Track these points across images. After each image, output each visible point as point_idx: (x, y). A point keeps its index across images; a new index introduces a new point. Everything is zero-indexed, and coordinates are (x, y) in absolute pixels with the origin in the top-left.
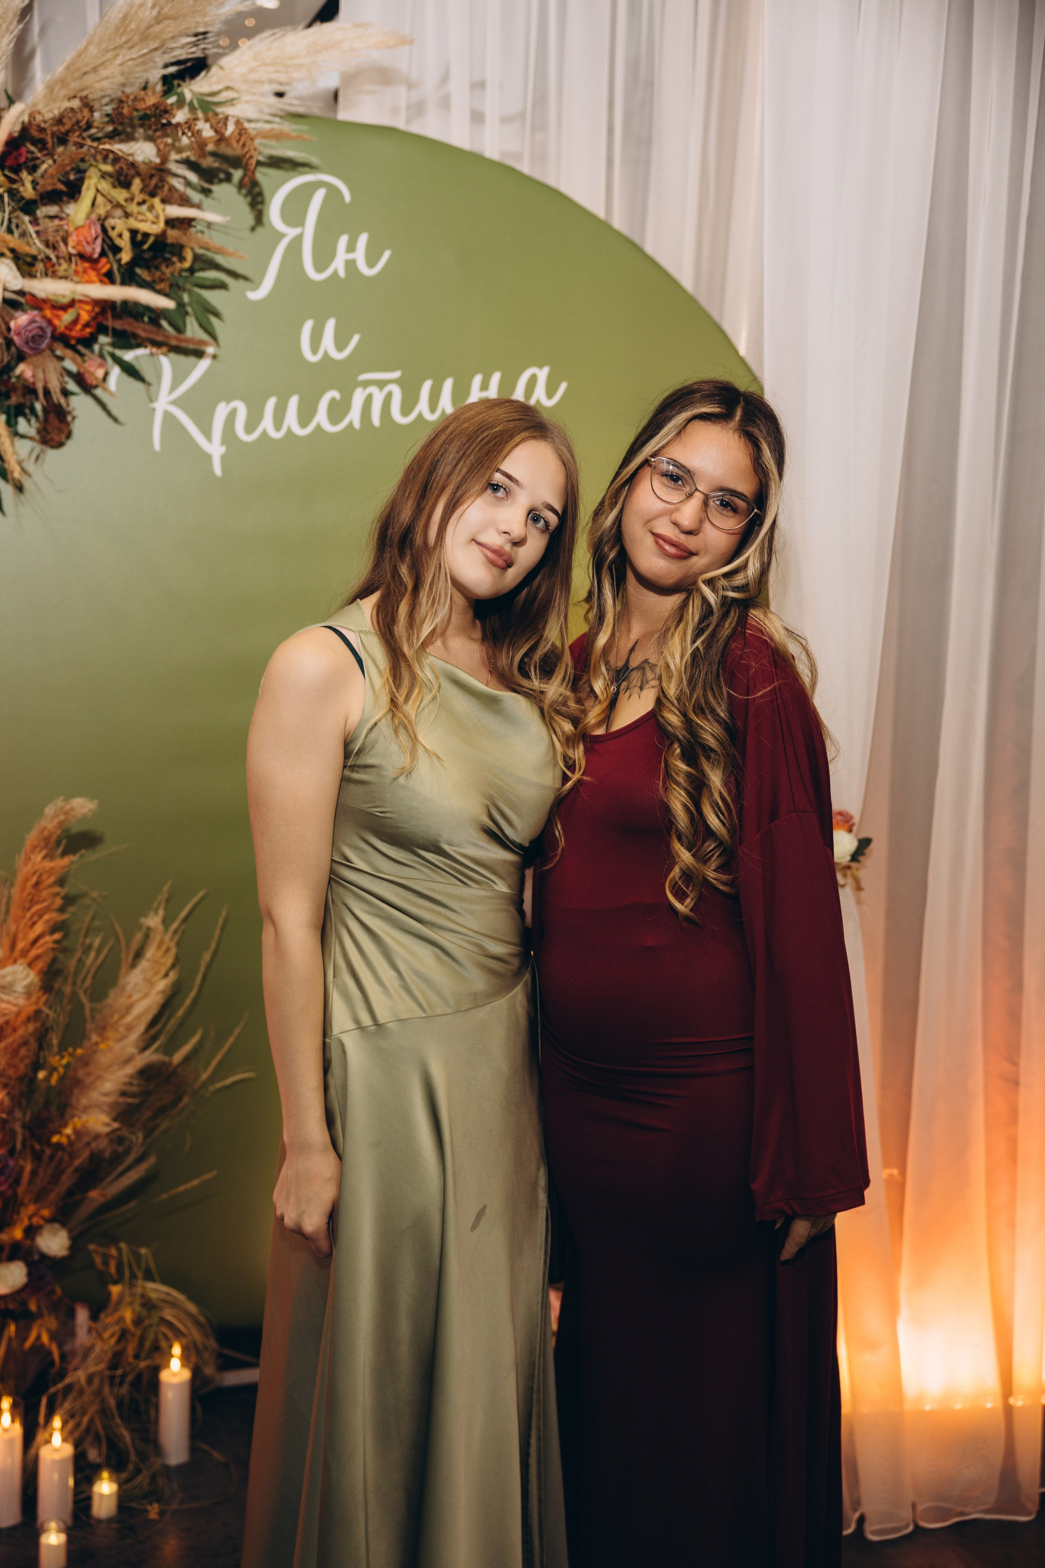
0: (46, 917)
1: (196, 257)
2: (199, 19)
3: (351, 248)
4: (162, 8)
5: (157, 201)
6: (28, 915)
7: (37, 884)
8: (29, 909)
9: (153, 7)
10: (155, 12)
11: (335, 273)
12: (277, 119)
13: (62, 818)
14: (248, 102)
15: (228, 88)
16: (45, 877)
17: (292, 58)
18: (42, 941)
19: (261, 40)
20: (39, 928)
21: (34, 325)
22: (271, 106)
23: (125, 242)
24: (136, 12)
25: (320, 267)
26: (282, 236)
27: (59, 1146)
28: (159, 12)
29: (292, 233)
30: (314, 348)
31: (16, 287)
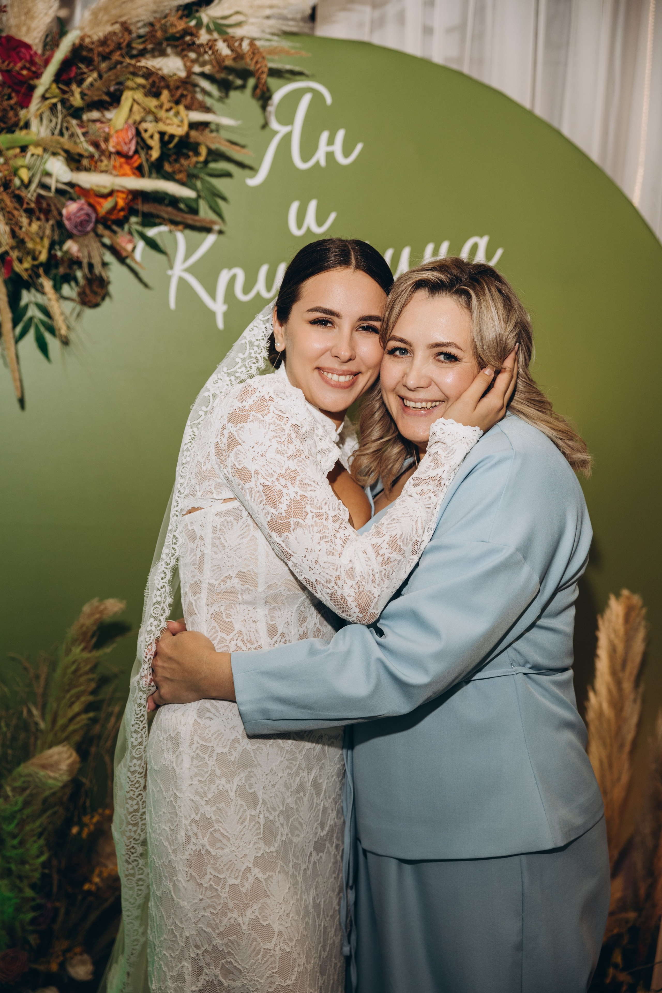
0: (83, 699)
1: (210, 152)
3: (331, 142)
5: (181, 108)
6: (68, 696)
7: (76, 671)
8: (68, 691)
11: (318, 163)
12: (275, 38)
13: (97, 616)
14: (253, 24)
15: (237, 13)
16: (82, 665)
18: (78, 719)
20: (77, 708)
21: (82, 212)
22: (271, 27)
23: (155, 143)
25: (305, 158)
26: (275, 133)
27: (89, 892)
29: (283, 130)
30: (300, 224)
31: (66, 179)
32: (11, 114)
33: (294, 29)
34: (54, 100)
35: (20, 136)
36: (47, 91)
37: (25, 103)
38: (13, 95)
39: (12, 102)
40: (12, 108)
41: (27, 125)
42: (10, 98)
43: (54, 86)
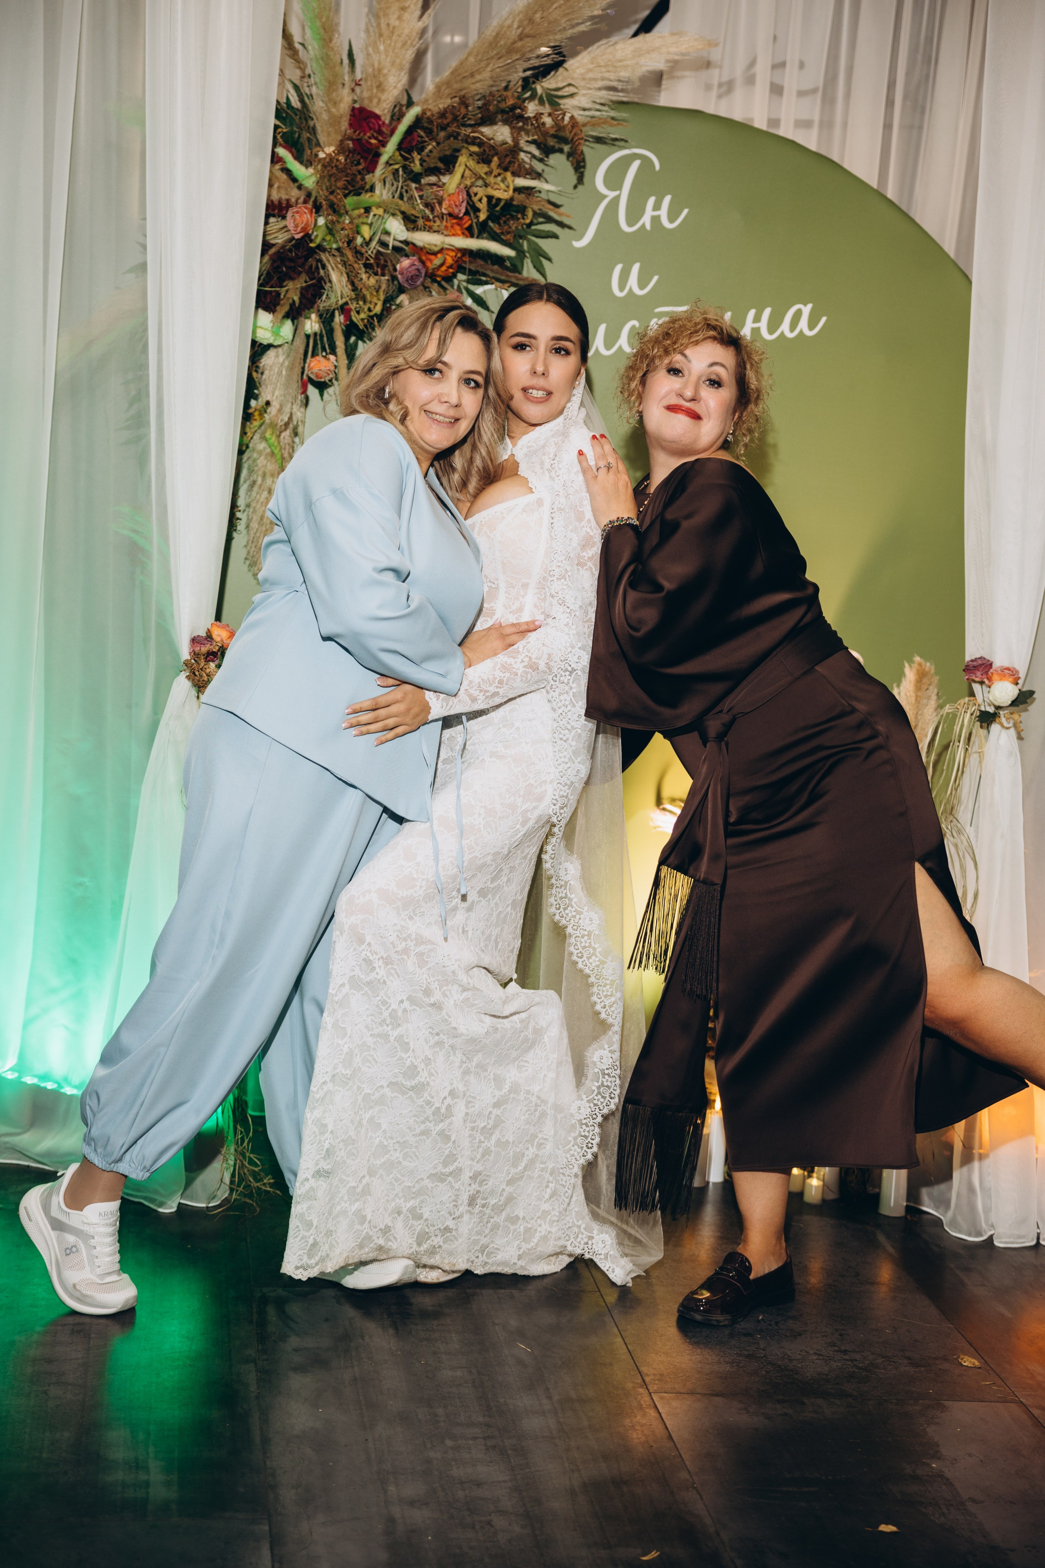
1: (536, 214)
2: (551, 37)
3: (657, 207)
4: (524, 29)
5: (508, 175)
9: (518, 28)
10: (519, 31)
11: (643, 225)
12: (606, 108)
14: (584, 95)
15: (570, 85)
17: (621, 61)
19: (598, 47)
21: (414, 268)
22: (602, 98)
23: (483, 206)
24: (505, 32)
25: (631, 222)
26: (605, 197)
28: (522, 32)
29: (612, 194)
30: (622, 286)
31: (402, 239)
32: (359, 177)
33: (625, 99)
34: (397, 167)
35: (366, 197)
36: (390, 158)
37: (371, 168)
38: (362, 161)
39: (360, 167)
40: (360, 173)
41: (372, 189)
42: (359, 163)
43: (397, 153)
